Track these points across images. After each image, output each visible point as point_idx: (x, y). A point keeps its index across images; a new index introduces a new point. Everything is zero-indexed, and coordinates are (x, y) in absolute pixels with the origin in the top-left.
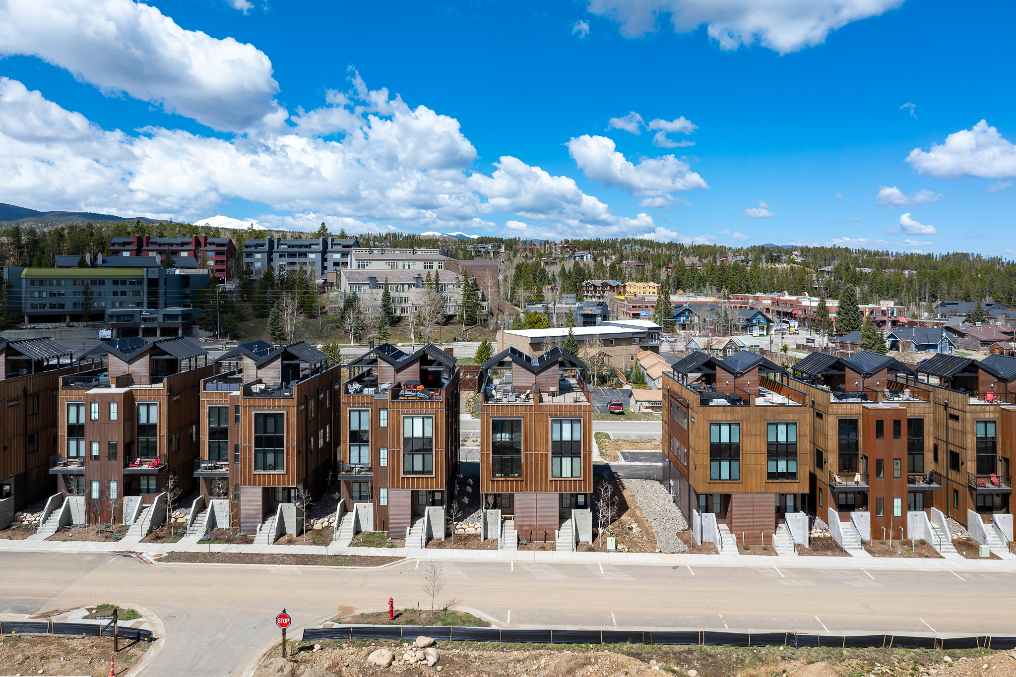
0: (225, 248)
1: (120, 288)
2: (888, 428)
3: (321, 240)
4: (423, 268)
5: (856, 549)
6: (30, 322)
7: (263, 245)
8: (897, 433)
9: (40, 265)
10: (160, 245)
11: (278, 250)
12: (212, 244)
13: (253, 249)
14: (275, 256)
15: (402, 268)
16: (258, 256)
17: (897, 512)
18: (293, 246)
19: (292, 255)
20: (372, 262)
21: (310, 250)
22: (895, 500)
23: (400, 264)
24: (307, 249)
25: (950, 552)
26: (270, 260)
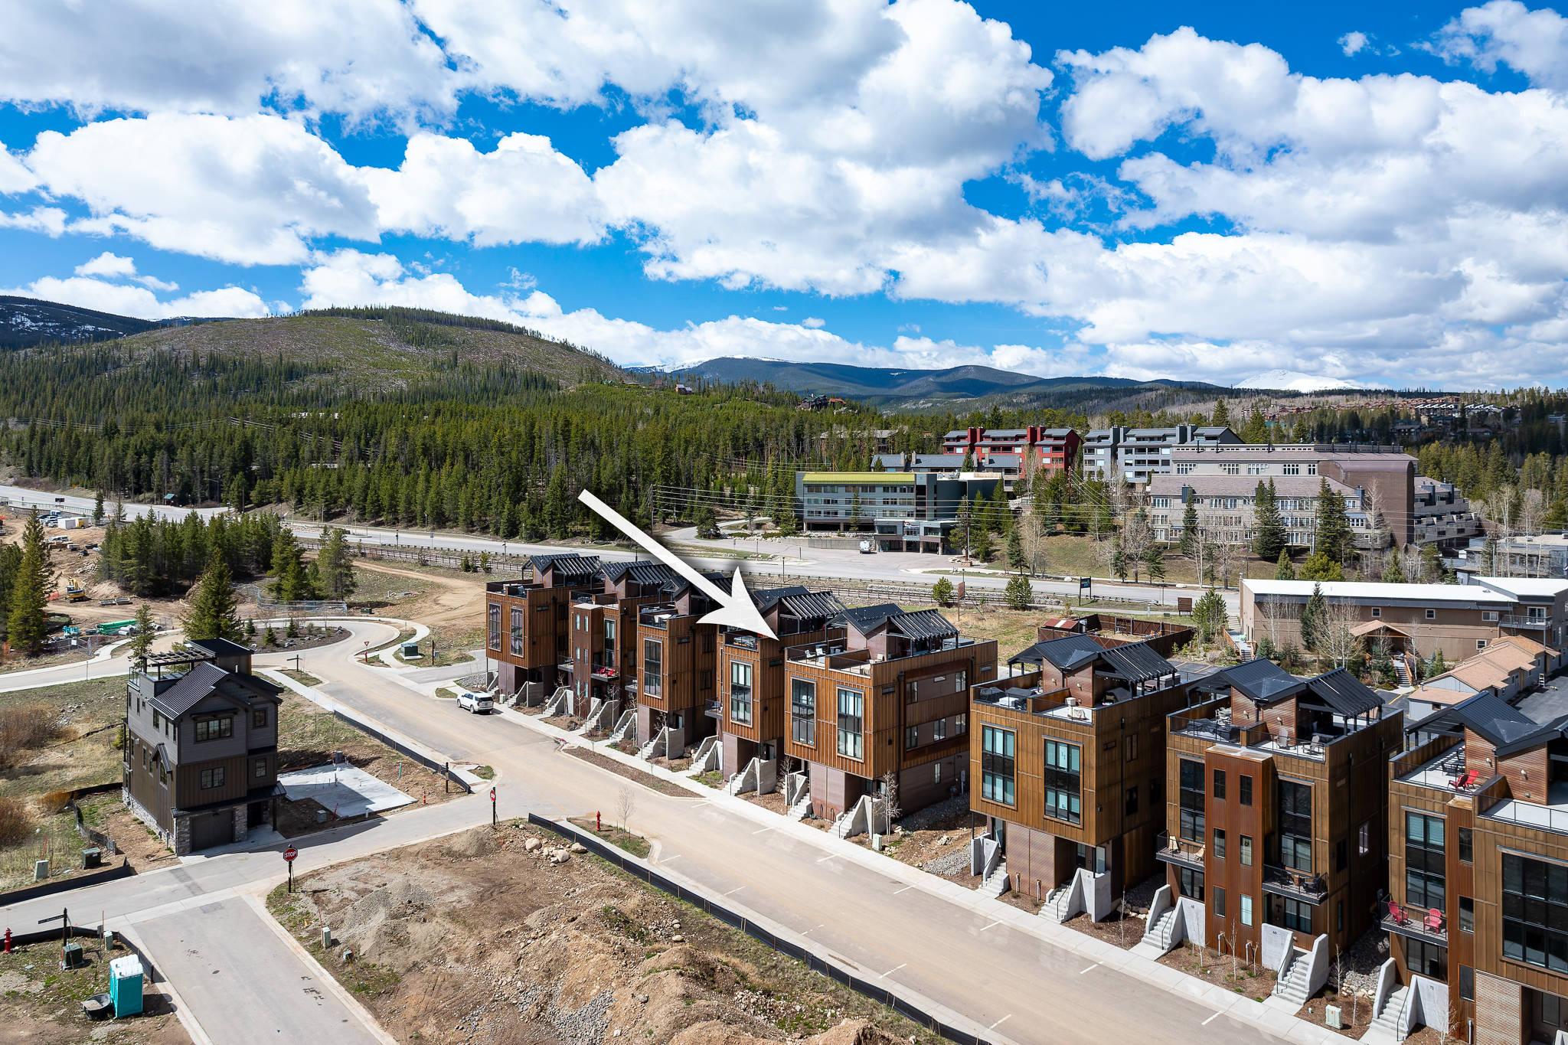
0: (1063, 442)
1: (890, 495)
2: (1232, 787)
3: (1178, 428)
4: (1282, 474)
5: (1156, 946)
6: (809, 529)
7: (1107, 438)
8: (1246, 798)
9: (858, 468)
10: (994, 439)
11: (1125, 444)
12: (1049, 436)
13: (1095, 443)
14: (1121, 452)
15: (1246, 474)
16: (1100, 452)
17: (1247, 919)
18: (1144, 439)
19: (1141, 450)
20: (1198, 465)
21: (1164, 443)
22: (1244, 899)
23: (1243, 468)
24: (1160, 443)
25: (1291, 1001)
26: (1114, 455)
